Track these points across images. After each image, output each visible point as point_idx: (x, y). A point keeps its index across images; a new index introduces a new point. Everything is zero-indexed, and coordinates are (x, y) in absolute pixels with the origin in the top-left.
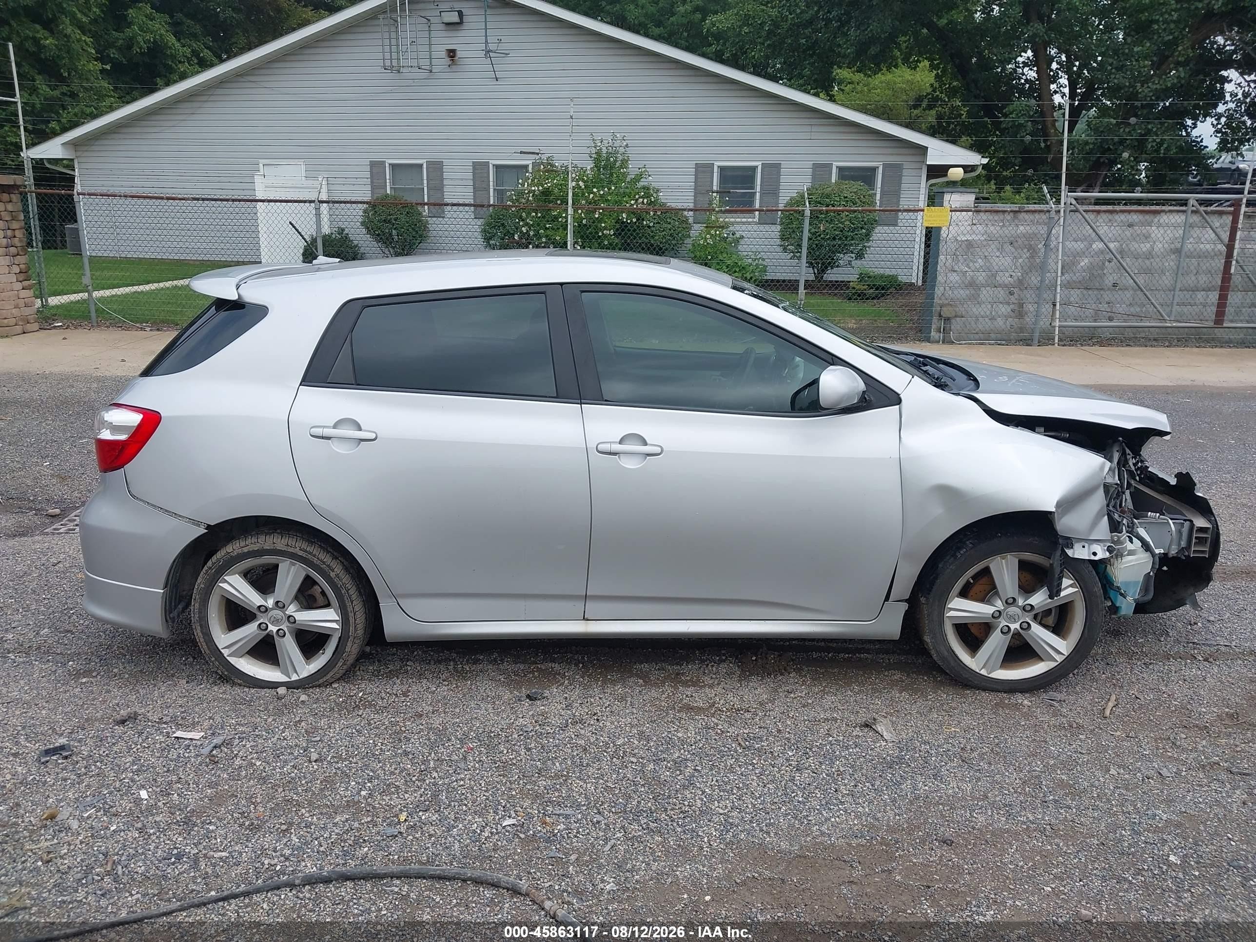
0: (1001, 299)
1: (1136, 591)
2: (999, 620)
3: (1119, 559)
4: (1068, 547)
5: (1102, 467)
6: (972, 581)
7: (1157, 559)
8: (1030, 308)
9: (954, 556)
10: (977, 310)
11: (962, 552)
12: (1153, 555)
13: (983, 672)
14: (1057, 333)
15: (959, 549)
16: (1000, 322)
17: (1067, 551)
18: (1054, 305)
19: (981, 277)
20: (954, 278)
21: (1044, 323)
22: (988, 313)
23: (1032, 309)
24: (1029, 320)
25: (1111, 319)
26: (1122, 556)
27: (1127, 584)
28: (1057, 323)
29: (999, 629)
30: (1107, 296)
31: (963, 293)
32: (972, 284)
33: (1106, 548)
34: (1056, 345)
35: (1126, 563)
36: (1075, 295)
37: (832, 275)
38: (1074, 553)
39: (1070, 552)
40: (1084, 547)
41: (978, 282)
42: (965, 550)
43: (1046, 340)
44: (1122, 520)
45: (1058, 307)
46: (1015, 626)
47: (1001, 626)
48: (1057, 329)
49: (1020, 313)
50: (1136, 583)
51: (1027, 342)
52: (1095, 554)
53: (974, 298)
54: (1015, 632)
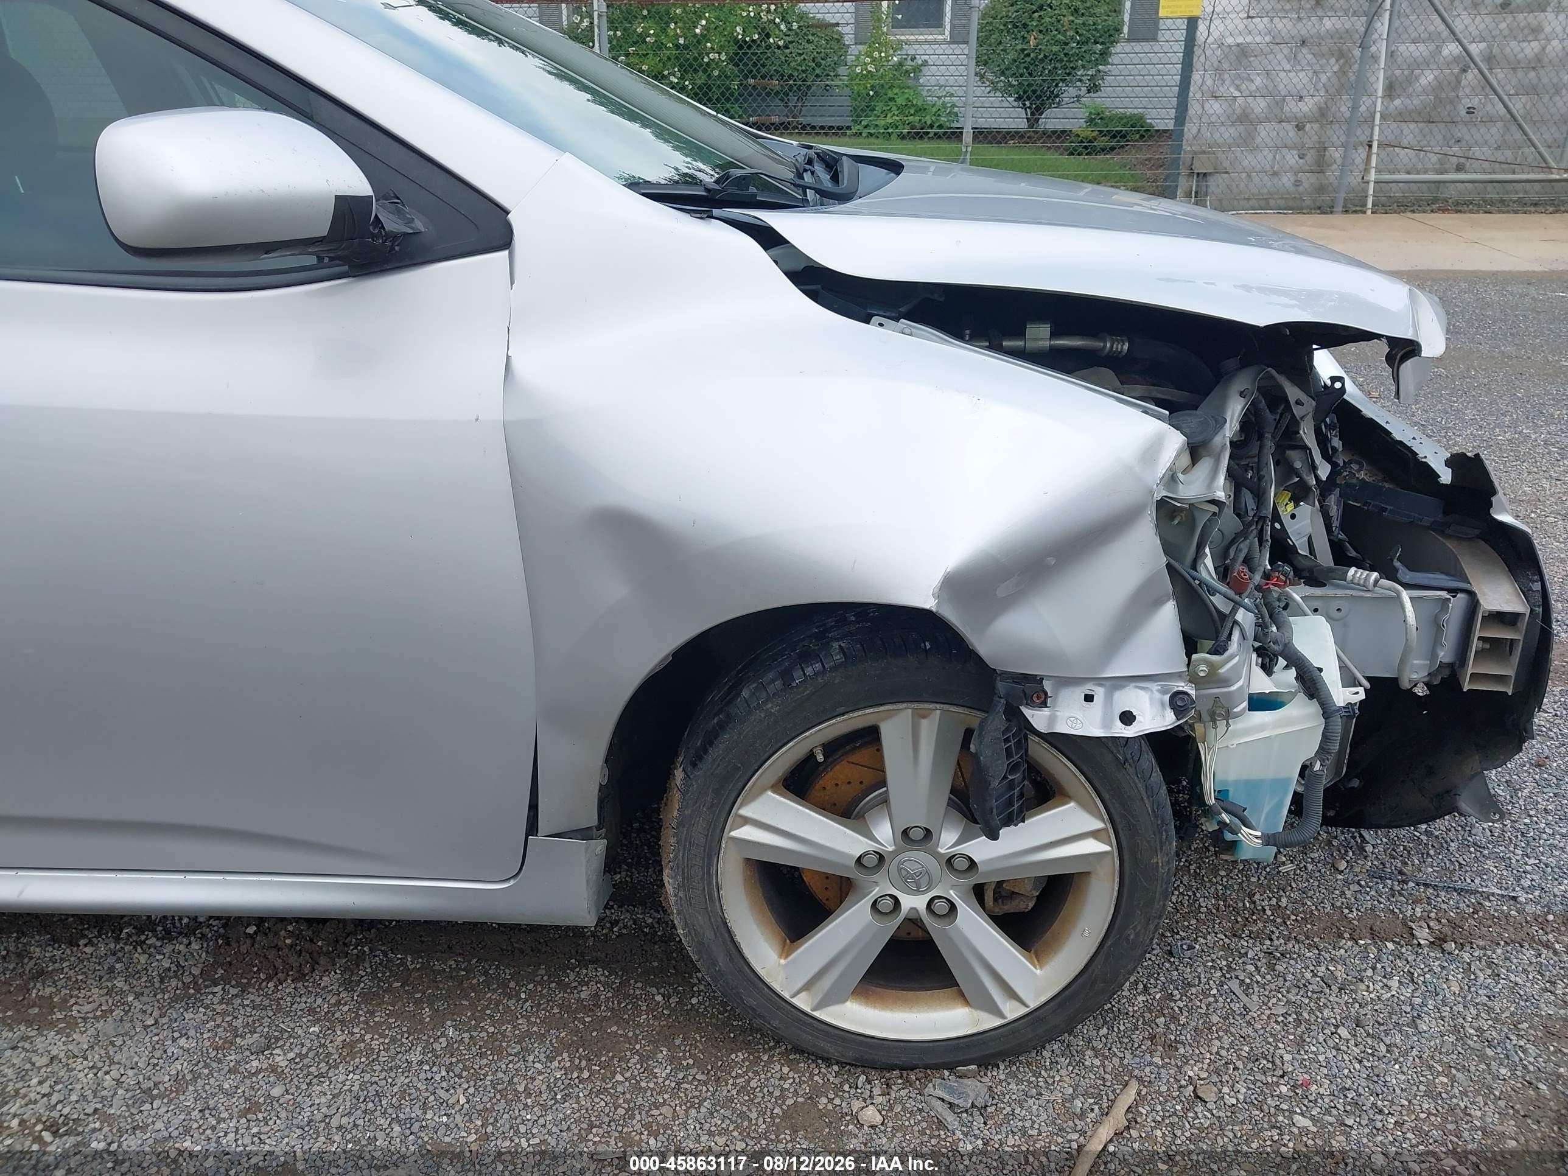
0: (1289, 143)
1: (1280, 805)
2: (875, 877)
3: (1221, 724)
4: (1031, 704)
5: (1150, 453)
6: (820, 758)
7: (1338, 725)
8: (1335, 153)
9: (786, 676)
10: (1249, 160)
11: (809, 671)
12: (1327, 710)
13: (802, 1002)
14: (1371, 192)
15: (806, 657)
16: (1287, 180)
17: (1027, 712)
18: (1370, 146)
19: (1260, 106)
20: (1215, 107)
21: (1354, 179)
22: (1268, 167)
23: (1337, 155)
24: (1332, 175)
25: (1460, 168)
26: (1228, 716)
27: (1253, 786)
28: (1372, 176)
29: (866, 903)
30: (1460, 132)
31: (1228, 133)
32: (1244, 118)
33: (1167, 697)
34: (1369, 212)
35: (1247, 732)
36: (1410, 132)
37: (1053, 119)
38: (1052, 719)
39: (1038, 718)
40: (1089, 698)
41: (1252, 116)
42: (818, 666)
43: (1354, 206)
44: (1234, 611)
45: (1375, 149)
46: (913, 902)
47: (876, 892)
48: (1372, 185)
49: (1321, 165)
50: (1279, 784)
51: (1326, 209)
52: (1127, 718)
53: (1247, 141)
54: (913, 916)
